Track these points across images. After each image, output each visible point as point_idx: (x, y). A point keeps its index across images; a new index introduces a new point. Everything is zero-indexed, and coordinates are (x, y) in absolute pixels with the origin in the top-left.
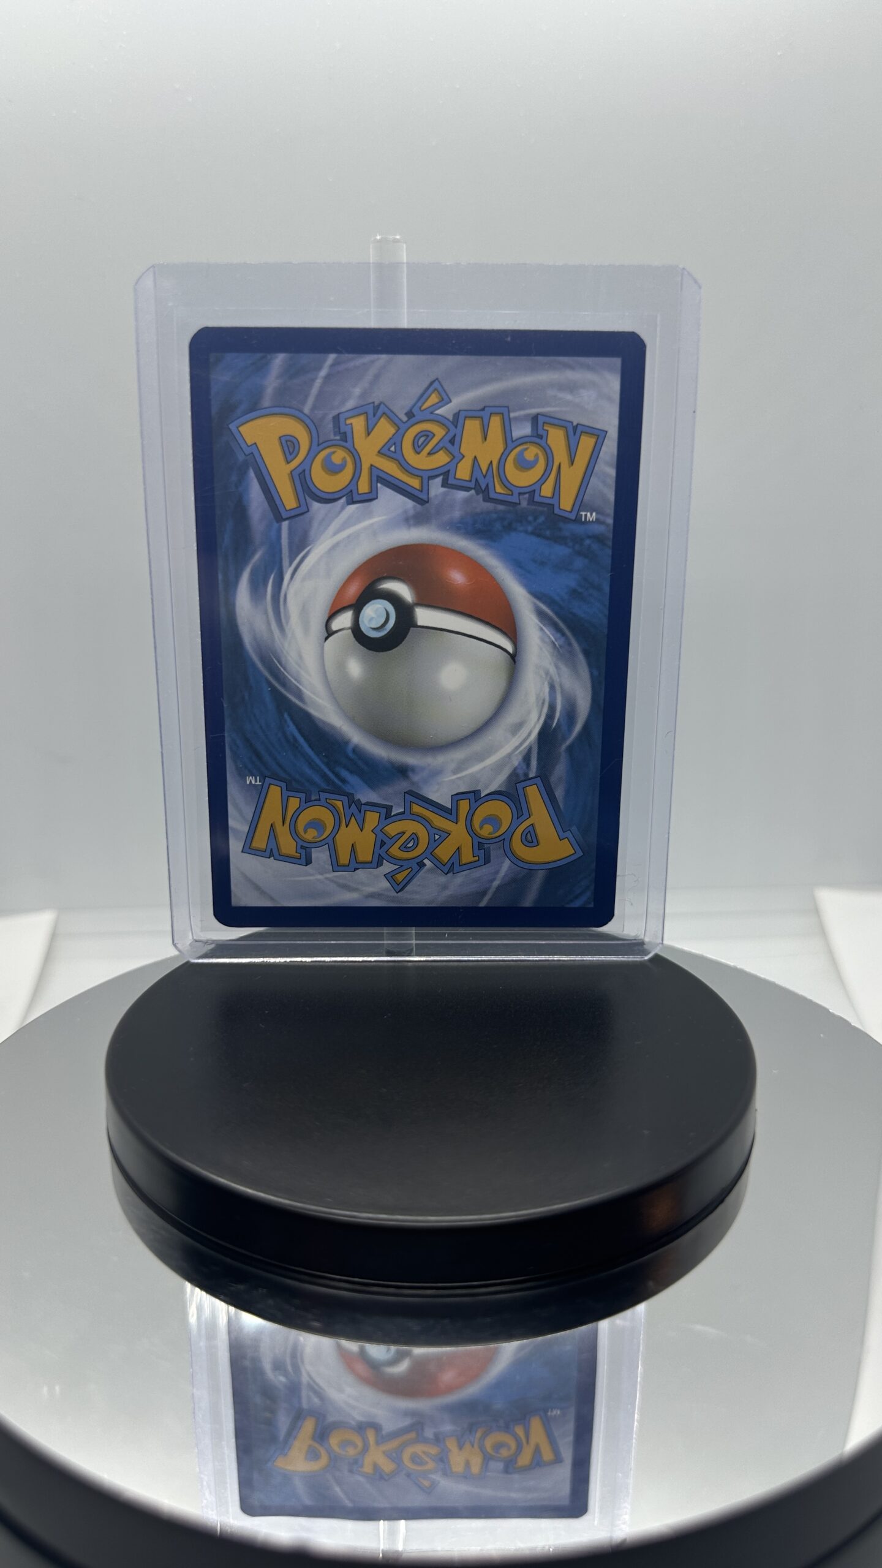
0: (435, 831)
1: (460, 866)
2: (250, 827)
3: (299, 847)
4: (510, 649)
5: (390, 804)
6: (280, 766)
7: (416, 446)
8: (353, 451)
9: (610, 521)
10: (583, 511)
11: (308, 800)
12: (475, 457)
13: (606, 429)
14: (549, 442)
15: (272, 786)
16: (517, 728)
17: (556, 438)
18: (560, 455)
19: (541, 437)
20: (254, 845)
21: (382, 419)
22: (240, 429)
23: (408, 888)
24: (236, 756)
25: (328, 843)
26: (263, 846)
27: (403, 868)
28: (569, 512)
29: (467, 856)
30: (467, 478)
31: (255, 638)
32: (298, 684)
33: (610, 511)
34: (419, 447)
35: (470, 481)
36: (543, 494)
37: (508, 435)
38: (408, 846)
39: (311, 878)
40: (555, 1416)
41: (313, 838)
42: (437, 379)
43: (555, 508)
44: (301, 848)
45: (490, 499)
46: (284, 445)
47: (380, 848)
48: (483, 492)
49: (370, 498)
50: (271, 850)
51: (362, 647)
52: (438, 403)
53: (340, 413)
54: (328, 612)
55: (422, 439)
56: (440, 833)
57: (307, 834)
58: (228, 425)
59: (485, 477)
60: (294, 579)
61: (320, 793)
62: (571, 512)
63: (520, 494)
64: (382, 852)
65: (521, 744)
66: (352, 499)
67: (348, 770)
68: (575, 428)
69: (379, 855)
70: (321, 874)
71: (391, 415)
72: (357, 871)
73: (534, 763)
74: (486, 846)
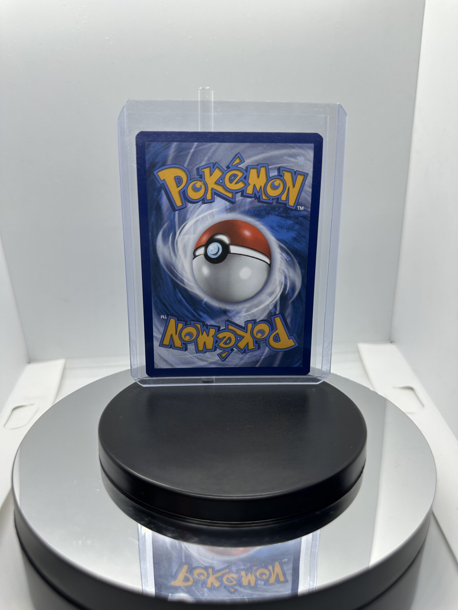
0: (239, 336)
1: (248, 350)
3: (182, 343)
5: (220, 325)
7: (231, 181)
9: (309, 210)
11: (186, 325)
12: (255, 185)
13: (307, 172)
14: (285, 178)
15: (171, 319)
17: (287, 176)
18: (289, 183)
19: (281, 176)
20: (164, 343)
22: (158, 173)
23: (227, 360)
25: (194, 342)
26: (168, 343)
28: (292, 206)
29: (251, 346)
30: (251, 193)
31: (164, 258)
32: (182, 277)
33: (310, 206)
34: (232, 180)
35: (252, 194)
36: (282, 199)
38: (228, 342)
41: (188, 340)
43: (287, 205)
45: (262, 201)
46: (176, 179)
47: (216, 343)
48: (258, 198)
49: (212, 201)
50: (171, 345)
53: (199, 167)
54: (195, 247)
56: (240, 337)
58: (153, 172)
60: (180, 235)
61: (191, 321)
62: (293, 206)
63: (273, 199)
64: (216, 345)
65: (273, 301)
66: (204, 202)
67: (202, 311)
68: (295, 172)
69: (215, 346)
70: (192, 355)
71: (221, 168)
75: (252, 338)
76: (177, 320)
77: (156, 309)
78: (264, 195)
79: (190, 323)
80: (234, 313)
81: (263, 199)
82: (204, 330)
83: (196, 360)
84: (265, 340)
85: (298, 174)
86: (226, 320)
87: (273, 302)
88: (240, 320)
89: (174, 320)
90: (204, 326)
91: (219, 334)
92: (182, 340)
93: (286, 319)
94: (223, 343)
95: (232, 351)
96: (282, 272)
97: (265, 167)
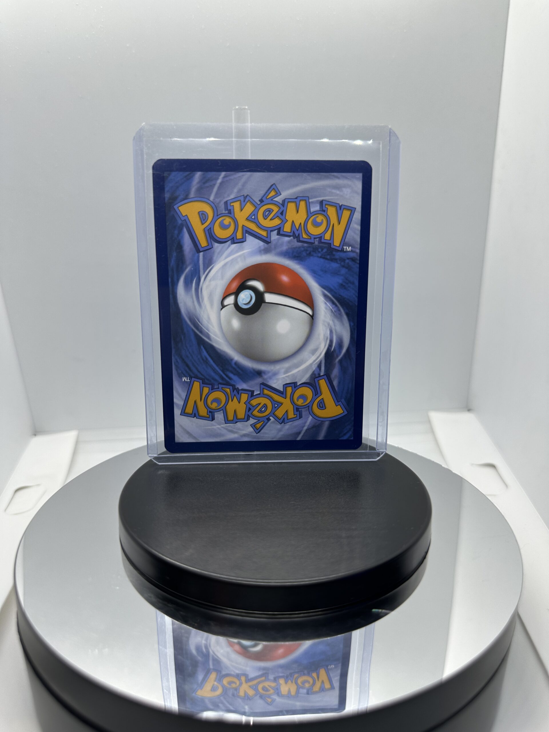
2: (184, 402)
4: (311, 313)
6: (199, 372)
8: (234, 218)
10: (345, 246)
11: (213, 389)
12: (293, 221)
14: (328, 213)
15: (195, 382)
16: (314, 352)
17: (332, 212)
18: (334, 219)
19: (324, 211)
20: (187, 411)
21: (248, 203)
23: (262, 431)
24: (177, 368)
25: (223, 410)
27: (259, 421)
30: (289, 231)
34: (266, 216)
35: (291, 232)
36: (325, 238)
37: (309, 210)
38: (263, 410)
39: (214, 427)
40: (331, 668)
41: (216, 407)
42: (274, 184)
44: (210, 412)
47: (249, 411)
48: (297, 237)
49: (242, 241)
50: (195, 413)
51: (238, 312)
52: (274, 195)
55: (267, 213)
57: (213, 405)
59: (297, 230)
60: (205, 281)
63: (315, 238)
64: (249, 413)
67: (232, 373)
68: (341, 207)
69: (248, 415)
72: (237, 423)
73: (323, 368)
74: (300, 409)
75: (292, 405)
76: (202, 384)
77: (177, 370)
78: (304, 233)
79: (218, 387)
80: (270, 374)
81: (303, 238)
82: (235, 395)
83: (224, 431)
84: (308, 408)
85: (344, 209)
86: (261, 383)
87: (317, 361)
88: (277, 383)
89: (199, 383)
90: (234, 391)
91: (253, 400)
92: (208, 408)
93: (332, 381)
94: (258, 411)
95: (268, 421)
96: (327, 325)
97: (306, 200)
